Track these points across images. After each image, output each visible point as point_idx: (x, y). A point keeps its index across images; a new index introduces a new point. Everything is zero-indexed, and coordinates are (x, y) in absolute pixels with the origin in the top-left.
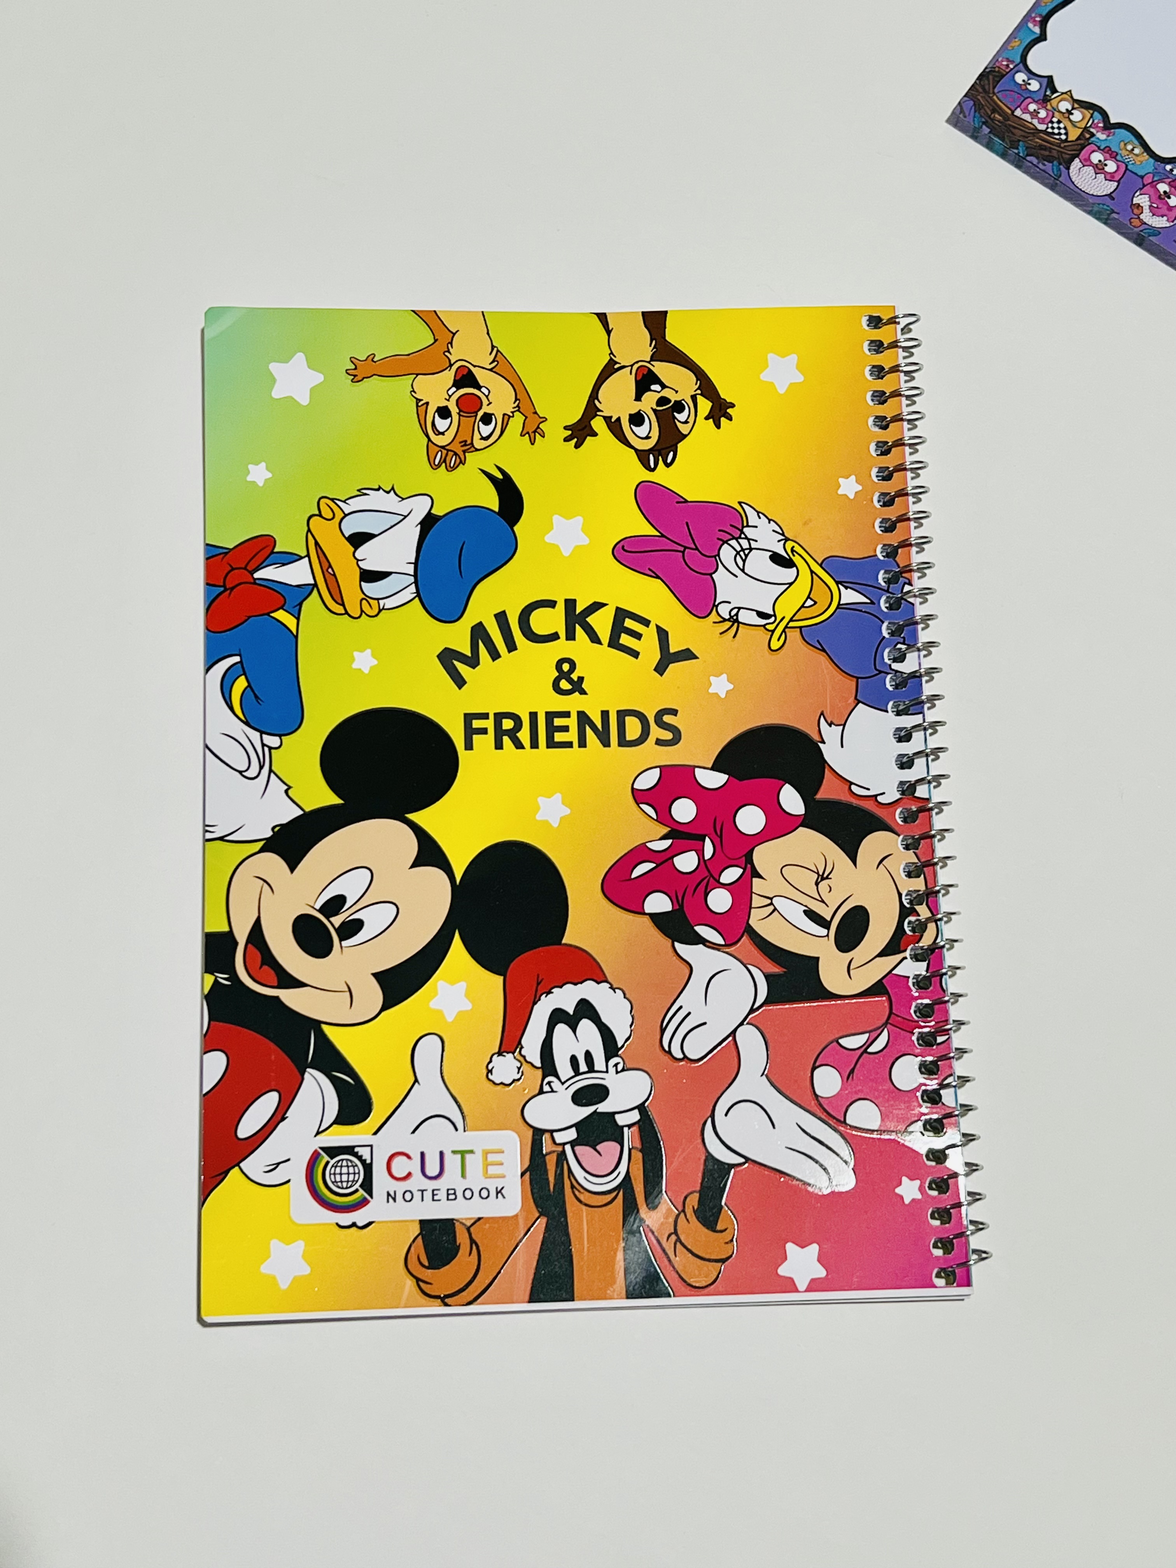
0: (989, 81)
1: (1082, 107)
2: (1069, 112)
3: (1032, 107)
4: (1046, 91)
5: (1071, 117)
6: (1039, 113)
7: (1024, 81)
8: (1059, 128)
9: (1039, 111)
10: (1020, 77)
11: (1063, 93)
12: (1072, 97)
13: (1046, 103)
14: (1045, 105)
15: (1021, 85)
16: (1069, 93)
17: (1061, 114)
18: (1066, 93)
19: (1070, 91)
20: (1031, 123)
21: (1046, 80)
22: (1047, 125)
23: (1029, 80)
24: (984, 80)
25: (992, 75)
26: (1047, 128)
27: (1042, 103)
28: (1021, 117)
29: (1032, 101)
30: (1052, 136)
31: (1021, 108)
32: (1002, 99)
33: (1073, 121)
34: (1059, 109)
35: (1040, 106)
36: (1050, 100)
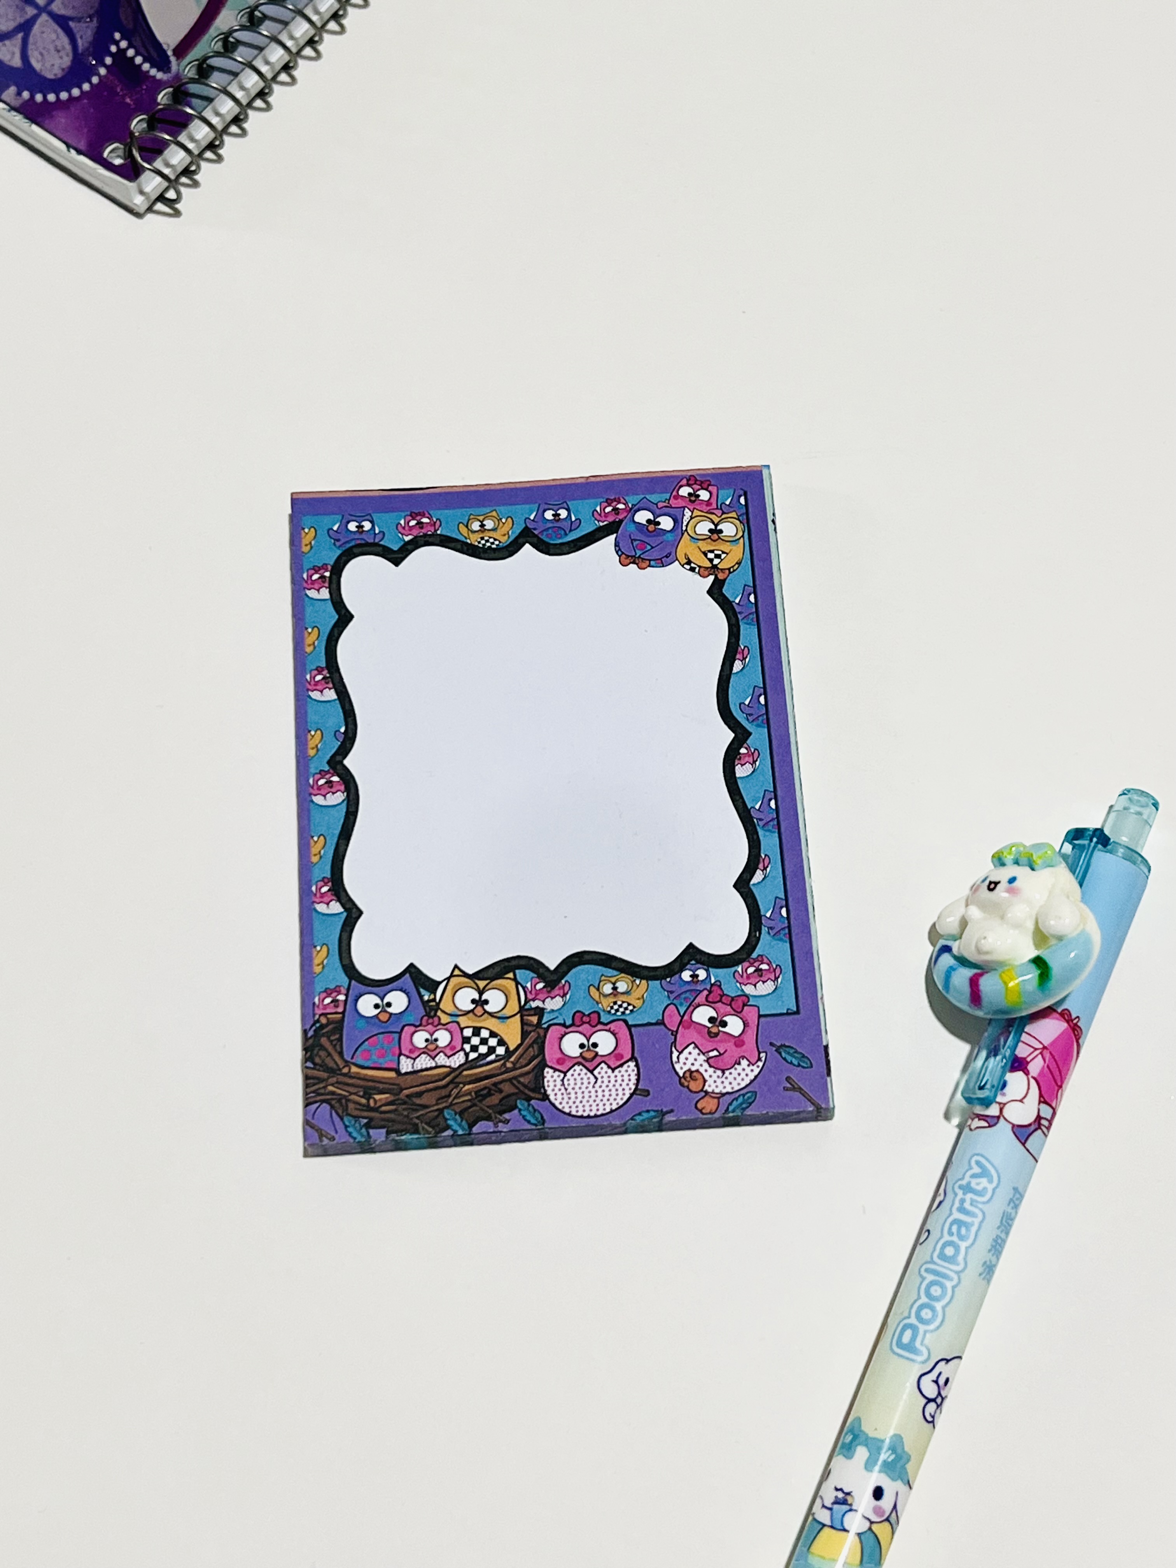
0: (326, 1050)
1: (492, 979)
2: (480, 1003)
3: (420, 1039)
4: (421, 997)
5: (487, 1008)
6: (436, 1040)
7: (376, 1006)
8: (484, 1041)
9: (434, 1036)
10: (367, 1005)
11: (448, 979)
12: (465, 975)
13: (435, 1015)
14: (436, 1019)
15: (376, 1016)
16: (457, 972)
17: (471, 1014)
18: (452, 975)
19: (456, 967)
20: (437, 1067)
21: (408, 975)
22: (463, 1049)
23: (382, 999)
24: (317, 1054)
25: (323, 1035)
26: (467, 1055)
27: (430, 1021)
28: (415, 1068)
29: (413, 1029)
30: (481, 1063)
31: (405, 1055)
32: (367, 1064)
33: (495, 1013)
34: (461, 1010)
35: (430, 1027)
36: (437, 1007)
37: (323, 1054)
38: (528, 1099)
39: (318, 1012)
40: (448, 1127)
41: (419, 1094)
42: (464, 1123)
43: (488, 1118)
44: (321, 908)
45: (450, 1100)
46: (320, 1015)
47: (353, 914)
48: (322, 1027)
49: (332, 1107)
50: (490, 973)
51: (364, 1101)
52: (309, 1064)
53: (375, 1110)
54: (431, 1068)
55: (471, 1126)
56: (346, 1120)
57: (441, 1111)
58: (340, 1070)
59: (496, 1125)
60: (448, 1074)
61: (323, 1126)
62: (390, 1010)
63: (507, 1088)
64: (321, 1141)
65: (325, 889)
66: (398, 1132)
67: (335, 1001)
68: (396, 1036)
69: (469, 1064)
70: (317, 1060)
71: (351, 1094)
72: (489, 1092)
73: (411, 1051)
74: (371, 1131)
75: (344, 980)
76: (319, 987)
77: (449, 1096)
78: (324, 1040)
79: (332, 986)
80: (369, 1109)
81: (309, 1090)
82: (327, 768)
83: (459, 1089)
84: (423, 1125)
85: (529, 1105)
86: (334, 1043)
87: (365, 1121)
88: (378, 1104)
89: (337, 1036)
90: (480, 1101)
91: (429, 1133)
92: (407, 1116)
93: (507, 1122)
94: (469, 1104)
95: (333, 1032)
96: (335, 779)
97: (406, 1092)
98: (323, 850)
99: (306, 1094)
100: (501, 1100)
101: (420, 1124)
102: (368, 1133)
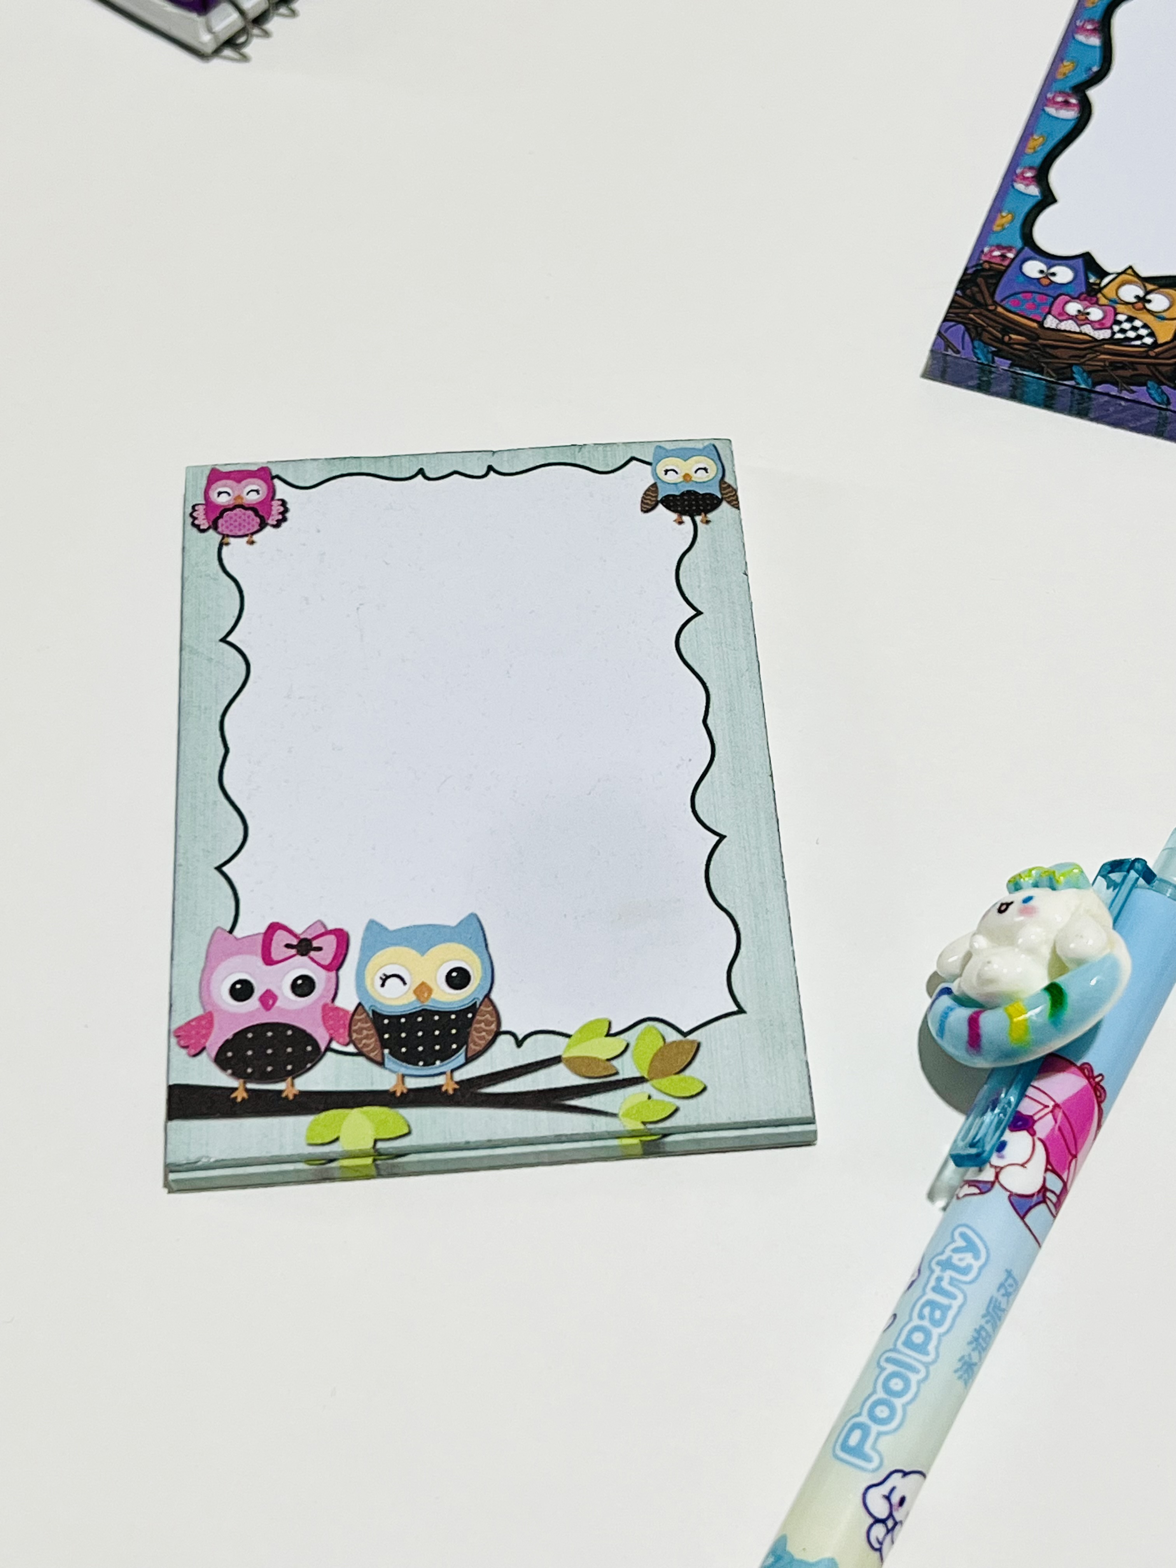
0: (979, 287)
1: (1162, 286)
2: (1143, 300)
3: (1073, 308)
4: (1087, 278)
5: (1148, 306)
6: (1088, 314)
7: (1042, 272)
8: (1135, 329)
9: (1088, 310)
10: (1033, 268)
11: (1119, 274)
12: (1136, 275)
13: (1095, 295)
14: (1094, 299)
15: (1038, 279)
16: (1130, 271)
17: (1130, 306)
18: (1124, 272)
19: (1131, 267)
20: (1080, 333)
21: (1080, 261)
22: (1111, 328)
23: (1049, 268)
24: (970, 288)
25: (982, 276)
26: (1113, 333)
27: (1089, 298)
28: (1058, 328)
29: (1068, 298)
30: (1127, 343)
31: (1053, 316)
32: (1013, 309)
33: (1156, 312)
34: (1120, 299)
35: (1086, 303)
36: (1100, 290)
37: (975, 289)
38: (1161, 383)
39: (984, 258)
40: (1072, 378)
41: (1055, 348)
42: (1090, 381)
43: (1115, 384)
44: (1020, 186)
45: (1082, 360)
46: (986, 261)
47: (1048, 199)
48: (984, 270)
49: (967, 329)
50: (1163, 282)
51: (1000, 335)
52: (959, 293)
53: (1008, 344)
54: (1075, 333)
55: (1095, 384)
56: (976, 343)
57: (1071, 365)
58: (987, 305)
59: (1120, 391)
61: (950, 339)
62: (1052, 278)
63: (1143, 370)
64: (947, 351)
65: (1029, 174)
66: (1023, 368)
67: (1003, 256)
68: (1051, 299)
69: (1112, 340)
70: (968, 292)
71: (989, 325)
72: (1124, 366)
73: (1060, 314)
74: (996, 359)
75: (1019, 244)
76: (993, 240)
77: (1084, 357)
78: (980, 280)
79: (1004, 244)
80: (1002, 341)
81: (951, 311)
82: (1068, 90)
83: (1094, 355)
84: (1049, 370)
85: (1159, 388)
86: (989, 285)
87: (994, 349)
88: (1012, 341)
89: (994, 281)
90: (1112, 370)
91: (1052, 377)
92: (1034, 359)
93: (1133, 392)
94: (1100, 368)
95: (991, 277)
96: (1073, 101)
97: (1041, 341)
98: (1039, 146)
99: (948, 312)
100: (1132, 376)
101: (1045, 369)
102: (993, 359)
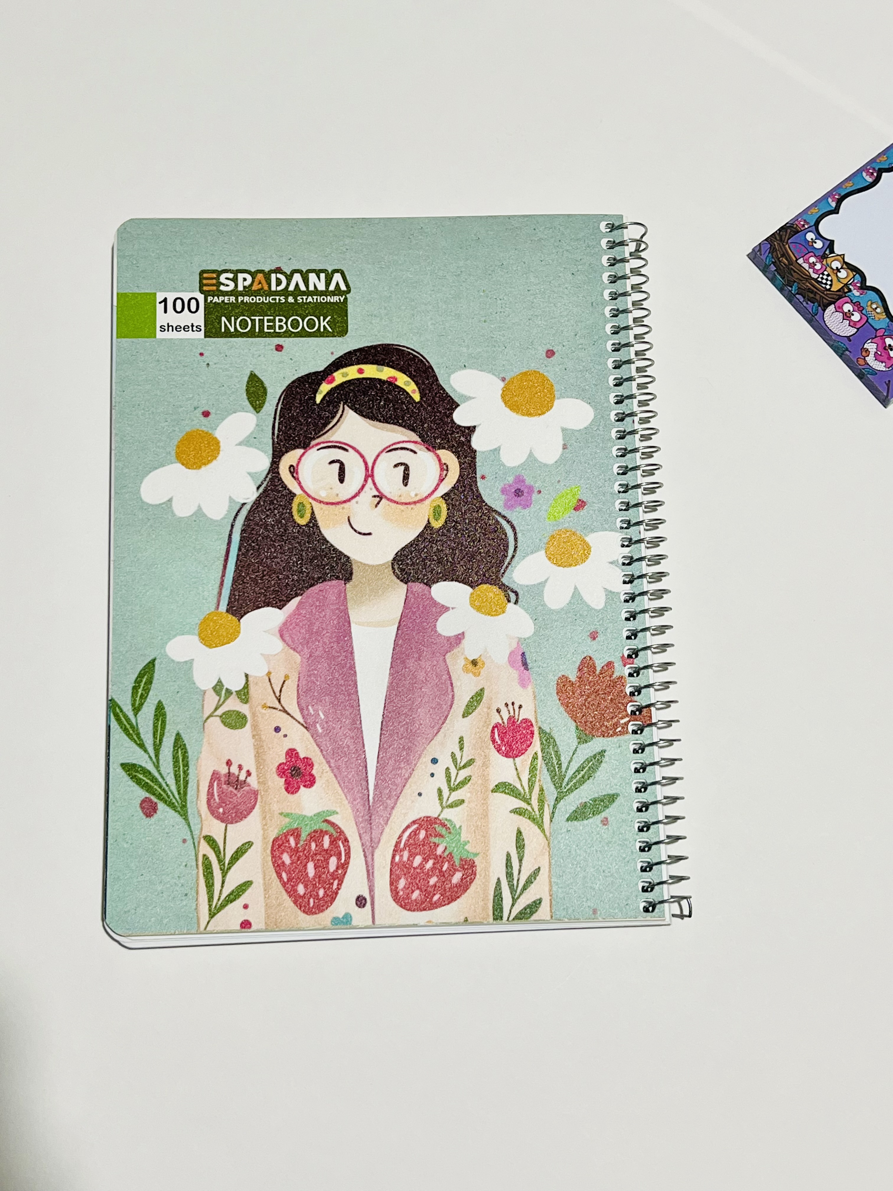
0: (787, 234)
1: (848, 268)
2: (838, 270)
3: (812, 260)
4: (826, 250)
6: (816, 265)
7: (812, 239)
8: (827, 280)
9: (817, 263)
10: (810, 236)
11: (838, 255)
12: (843, 259)
13: (823, 259)
15: (809, 242)
16: (842, 256)
17: (832, 270)
18: (840, 255)
21: (829, 242)
22: (819, 275)
23: (816, 239)
25: (790, 229)
26: (818, 277)
27: (820, 259)
28: (802, 265)
29: (814, 255)
30: (820, 284)
31: (803, 259)
32: (792, 249)
33: (839, 277)
34: (831, 266)
35: (818, 260)
36: (826, 258)
37: (784, 233)
40: (792, 287)
41: (795, 272)
44: (830, 200)
46: (796, 224)
47: (836, 211)
48: (793, 227)
49: (770, 248)
50: (850, 267)
51: (779, 256)
52: (778, 232)
54: (806, 270)
55: (797, 294)
56: (770, 255)
57: (795, 282)
58: (783, 242)
60: (807, 276)
64: (758, 252)
68: (807, 252)
69: (816, 280)
70: (781, 233)
71: (779, 250)
73: (806, 260)
76: (805, 217)
77: (802, 281)
79: (807, 221)
81: (769, 238)
82: (877, 169)
83: (806, 282)
85: (818, 307)
86: (790, 235)
88: (782, 261)
89: (794, 234)
94: (804, 288)
96: (875, 174)
97: (792, 267)
98: (849, 187)
